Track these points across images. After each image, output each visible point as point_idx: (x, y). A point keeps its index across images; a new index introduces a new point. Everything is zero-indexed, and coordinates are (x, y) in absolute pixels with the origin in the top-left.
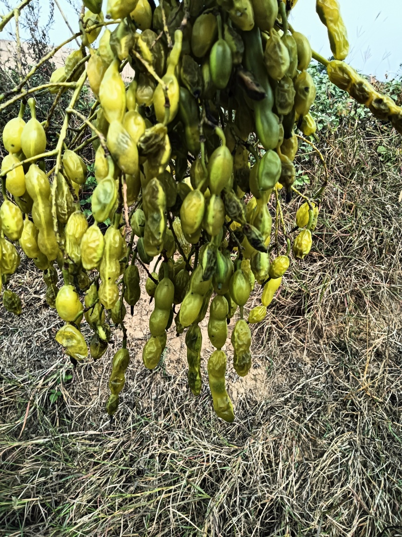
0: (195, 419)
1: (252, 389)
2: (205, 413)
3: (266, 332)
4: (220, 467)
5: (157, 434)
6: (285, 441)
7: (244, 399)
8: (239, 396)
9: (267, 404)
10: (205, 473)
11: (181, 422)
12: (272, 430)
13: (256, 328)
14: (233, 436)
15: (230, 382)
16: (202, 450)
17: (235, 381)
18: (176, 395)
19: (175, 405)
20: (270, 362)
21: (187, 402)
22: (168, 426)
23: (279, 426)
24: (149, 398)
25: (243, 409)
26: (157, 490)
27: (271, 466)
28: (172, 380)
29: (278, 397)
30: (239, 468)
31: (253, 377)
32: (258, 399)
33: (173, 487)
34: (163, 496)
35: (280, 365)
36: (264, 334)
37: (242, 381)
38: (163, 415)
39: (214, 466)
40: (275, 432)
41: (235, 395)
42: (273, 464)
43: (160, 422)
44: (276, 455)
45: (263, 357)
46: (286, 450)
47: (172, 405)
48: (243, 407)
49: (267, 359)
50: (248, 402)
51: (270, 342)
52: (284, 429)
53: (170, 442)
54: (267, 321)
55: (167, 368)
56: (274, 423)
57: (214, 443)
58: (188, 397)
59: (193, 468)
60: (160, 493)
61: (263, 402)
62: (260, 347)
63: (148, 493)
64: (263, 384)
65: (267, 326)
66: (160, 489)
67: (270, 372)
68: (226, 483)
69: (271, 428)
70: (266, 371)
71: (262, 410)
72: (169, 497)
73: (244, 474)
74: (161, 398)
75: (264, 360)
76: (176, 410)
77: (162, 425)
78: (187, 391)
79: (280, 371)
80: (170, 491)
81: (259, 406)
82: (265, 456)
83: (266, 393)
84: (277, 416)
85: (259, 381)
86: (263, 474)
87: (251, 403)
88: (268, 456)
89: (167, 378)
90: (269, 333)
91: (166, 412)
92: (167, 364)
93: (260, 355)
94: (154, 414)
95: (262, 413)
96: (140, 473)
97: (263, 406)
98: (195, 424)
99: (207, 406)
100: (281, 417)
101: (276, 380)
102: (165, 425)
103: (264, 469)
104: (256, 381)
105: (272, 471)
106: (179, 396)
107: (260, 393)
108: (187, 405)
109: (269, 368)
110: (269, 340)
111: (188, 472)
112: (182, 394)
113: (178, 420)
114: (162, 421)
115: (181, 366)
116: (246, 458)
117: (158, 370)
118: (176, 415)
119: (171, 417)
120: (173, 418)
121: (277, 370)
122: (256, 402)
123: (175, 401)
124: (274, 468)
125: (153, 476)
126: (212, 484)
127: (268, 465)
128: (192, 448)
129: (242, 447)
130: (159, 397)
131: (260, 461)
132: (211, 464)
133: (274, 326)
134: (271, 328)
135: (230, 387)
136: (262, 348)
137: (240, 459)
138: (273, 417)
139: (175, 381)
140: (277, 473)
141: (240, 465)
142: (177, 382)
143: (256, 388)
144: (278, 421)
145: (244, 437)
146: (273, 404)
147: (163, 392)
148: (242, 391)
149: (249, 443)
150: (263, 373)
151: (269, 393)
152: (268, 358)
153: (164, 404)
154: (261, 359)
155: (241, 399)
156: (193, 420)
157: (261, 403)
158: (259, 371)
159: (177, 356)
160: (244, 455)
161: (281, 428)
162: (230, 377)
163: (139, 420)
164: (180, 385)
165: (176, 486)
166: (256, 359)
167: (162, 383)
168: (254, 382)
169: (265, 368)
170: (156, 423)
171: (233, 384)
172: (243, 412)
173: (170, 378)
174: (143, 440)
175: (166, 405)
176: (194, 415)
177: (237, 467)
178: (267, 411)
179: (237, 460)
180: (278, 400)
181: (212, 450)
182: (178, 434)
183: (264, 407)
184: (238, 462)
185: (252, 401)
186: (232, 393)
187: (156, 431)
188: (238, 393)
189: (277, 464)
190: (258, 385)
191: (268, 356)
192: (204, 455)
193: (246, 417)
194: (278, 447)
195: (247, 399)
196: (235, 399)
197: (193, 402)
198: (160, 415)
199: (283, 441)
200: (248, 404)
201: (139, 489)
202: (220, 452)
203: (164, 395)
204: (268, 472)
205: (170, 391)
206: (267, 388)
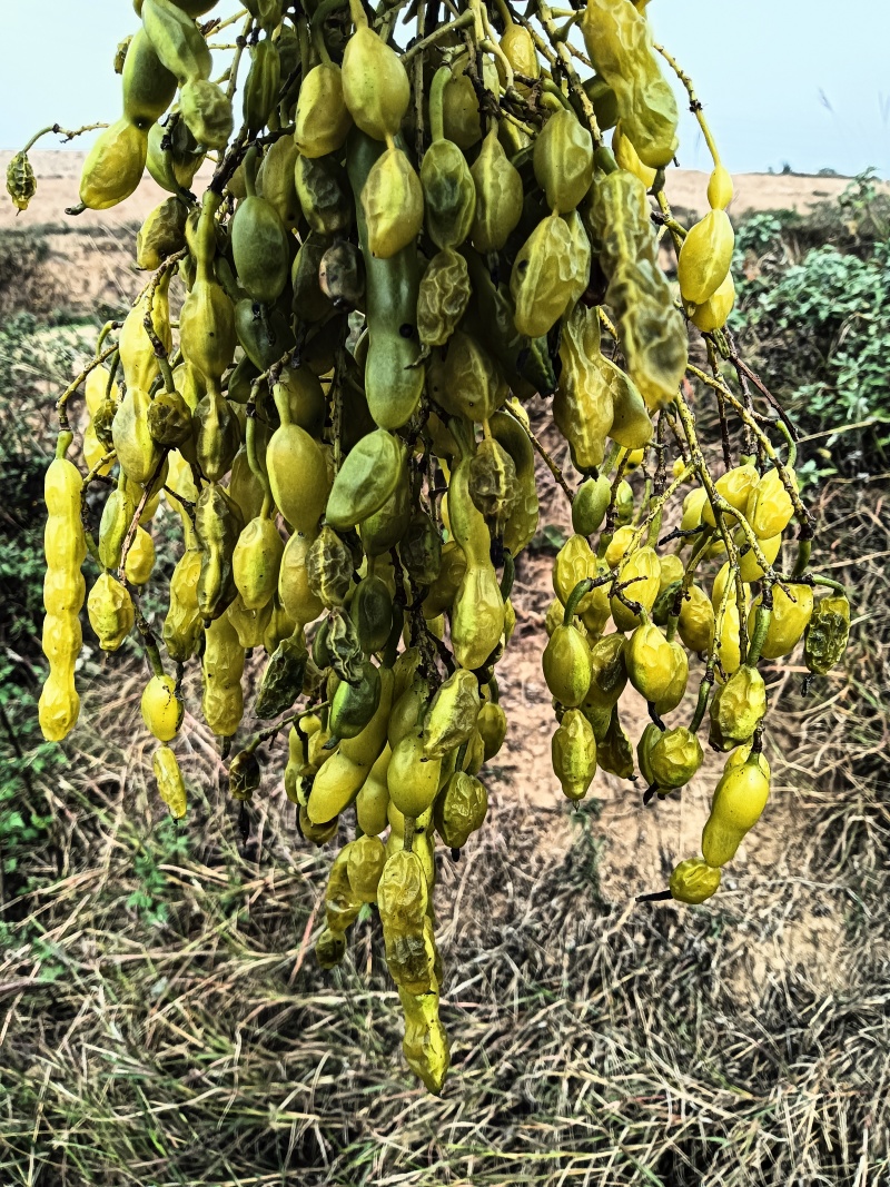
0: (660, 1011)
1: (805, 963)
2: (683, 1001)
3: (850, 830)
4: (710, 1134)
5: (567, 1030)
6: (880, 1104)
7: (781, 985)
8: (771, 975)
9: (839, 1005)
10: (670, 1142)
11: (625, 1013)
12: (848, 1072)
13: (826, 817)
14: (746, 1067)
15: (751, 939)
16: (665, 1085)
17: (762, 938)
18: (620, 949)
19: (615, 973)
20: (855, 903)
21: (642, 971)
22: (596, 1017)
23: (867, 1063)
24: (557, 946)
25: (778, 1008)
26: (557, 1154)
27: (840, 1161)
28: (612, 916)
29: (871, 994)
30: (752, 1147)
31: (809, 935)
32: (819, 991)
33: (592, 1156)
34: (568, 1171)
35: (882, 915)
36: (844, 836)
37: (780, 940)
38: (586, 990)
39: (695, 1128)
40: (855, 1076)
41: (759, 971)
42: (845, 1155)
43: (578, 1005)
44: (855, 1135)
45: (838, 891)
46: (883, 1130)
47: (608, 971)
48: (777, 1002)
49: (848, 897)
50: (792, 994)
51: (856, 857)
52: (879, 1075)
53: (596, 1053)
54: (853, 806)
55: (603, 884)
56: (854, 1055)
57: (698, 1076)
58: (648, 959)
59: (642, 1124)
60: (564, 1162)
61: (830, 999)
62: (832, 865)
63: (536, 1157)
64: (834, 956)
65: (854, 818)
66: (563, 1154)
67: (854, 929)
68: (718, 1177)
69: (846, 1065)
70: (843, 927)
71: (823, 1017)
72: (582, 1177)
73: (767, 1164)
74: (584, 952)
75: (842, 895)
76: (616, 984)
77: (584, 1013)
78: (646, 945)
79: (881, 929)
80: (585, 1164)
81: (818, 1006)
82: (826, 1132)
83: (840, 979)
84: (862, 1039)
85: (823, 948)
86: (815, 1175)
87: (800, 996)
88: (834, 1134)
89: (601, 907)
90: (858, 836)
91: (595, 984)
92: (603, 874)
93: (833, 886)
94: (566, 984)
95: (822, 1027)
96: (523, 1108)
97: (828, 1008)
98: (658, 1021)
99: (690, 987)
100: (872, 1045)
101: (867, 951)
102: (589, 1013)
103: (822, 1164)
104: (816, 943)
105: (841, 1173)
106: (625, 953)
107: (824, 976)
108: (644, 978)
109: (852, 918)
110: (855, 851)
111: (626, 1130)
112: (633, 950)
113: (620, 1006)
114: (584, 1004)
115: (634, 884)
116: (773, 1126)
117: (580, 886)
118: (616, 994)
119: (603, 999)
120: (610, 999)
121: (874, 925)
122: (811, 996)
123: (614, 963)
124: (846, 1166)
125: (551, 1122)
126: (688, 1170)
127: (830, 1156)
128: (642, 1077)
129: (764, 1099)
130: (580, 949)
131: (809, 1141)
132: (686, 1121)
133: (870, 819)
134: (862, 823)
135: (751, 951)
136: (838, 868)
137: (756, 1126)
138: (849, 1040)
139: (618, 917)
140: (853, 1180)
141: (755, 1140)
142: (623, 920)
143: (813, 964)
144: (864, 1052)
145: (773, 1075)
146: (853, 1007)
147: (589, 939)
148: (778, 964)
149: (780, 1092)
150: (837, 929)
151: (848, 979)
152: (851, 893)
153: (589, 963)
154: (835, 895)
155: (775, 983)
156: (655, 1014)
157: (823, 1000)
158: (825, 922)
159: (627, 861)
160: (767, 1119)
161: (871, 1068)
162: (752, 928)
163: (531, 993)
164: (631, 929)
165: (600, 1155)
166: (821, 893)
167: (589, 917)
168: (811, 948)
169: (841, 919)
170: (569, 1006)
171: (757, 945)
172: (776, 1015)
173: (606, 910)
174: (538, 1039)
175: (594, 968)
176: (657, 1002)
177: (748, 1142)
178: (837, 1022)
179: (748, 1127)
180: (868, 1001)
181: (690, 1090)
182: (615, 1040)
183: (830, 1013)
184: (751, 1132)
185: (802, 991)
186: (753, 966)
187: (568, 1022)
188: (768, 969)
189: (855, 1158)
190: (821, 957)
191: (853, 888)
192: (669, 1100)
193: (782, 1030)
194: (861, 1116)
195: (790, 985)
196: (759, 981)
197: (657, 973)
198: (580, 988)
199: (874, 1104)
200: (791, 999)
201: (516, 1145)
202: (709, 1100)
203: (591, 946)
204: (830, 1172)
205: (604, 939)
206: (843, 967)
